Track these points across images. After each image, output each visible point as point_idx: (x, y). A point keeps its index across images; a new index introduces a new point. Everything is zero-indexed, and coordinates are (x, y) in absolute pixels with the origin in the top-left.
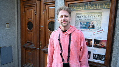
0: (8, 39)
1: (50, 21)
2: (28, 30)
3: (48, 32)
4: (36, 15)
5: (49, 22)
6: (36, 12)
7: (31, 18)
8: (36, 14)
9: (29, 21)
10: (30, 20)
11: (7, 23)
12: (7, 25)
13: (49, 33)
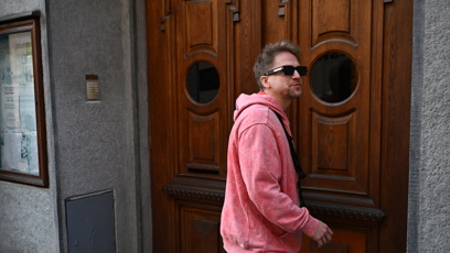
0: (97, 155)
1: (323, 50)
2: (190, 108)
3: (311, 110)
4: (238, 27)
5: (314, 57)
6: (239, 13)
7: (208, 45)
8: (239, 21)
9: (200, 58)
10: (201, 54)
11: (90, 78)
12: (90, 84)
13: (316, 116)
